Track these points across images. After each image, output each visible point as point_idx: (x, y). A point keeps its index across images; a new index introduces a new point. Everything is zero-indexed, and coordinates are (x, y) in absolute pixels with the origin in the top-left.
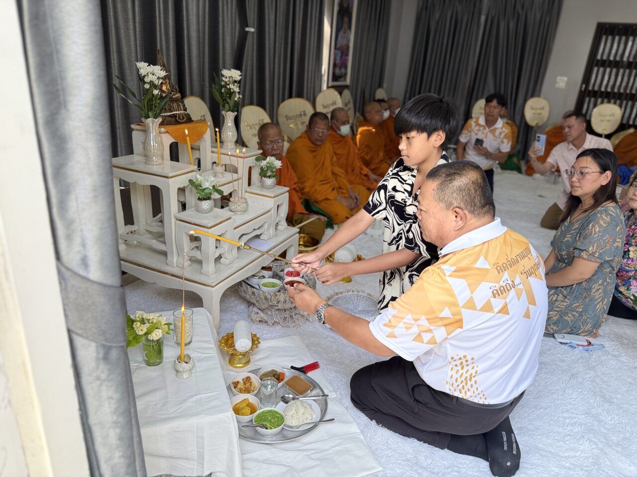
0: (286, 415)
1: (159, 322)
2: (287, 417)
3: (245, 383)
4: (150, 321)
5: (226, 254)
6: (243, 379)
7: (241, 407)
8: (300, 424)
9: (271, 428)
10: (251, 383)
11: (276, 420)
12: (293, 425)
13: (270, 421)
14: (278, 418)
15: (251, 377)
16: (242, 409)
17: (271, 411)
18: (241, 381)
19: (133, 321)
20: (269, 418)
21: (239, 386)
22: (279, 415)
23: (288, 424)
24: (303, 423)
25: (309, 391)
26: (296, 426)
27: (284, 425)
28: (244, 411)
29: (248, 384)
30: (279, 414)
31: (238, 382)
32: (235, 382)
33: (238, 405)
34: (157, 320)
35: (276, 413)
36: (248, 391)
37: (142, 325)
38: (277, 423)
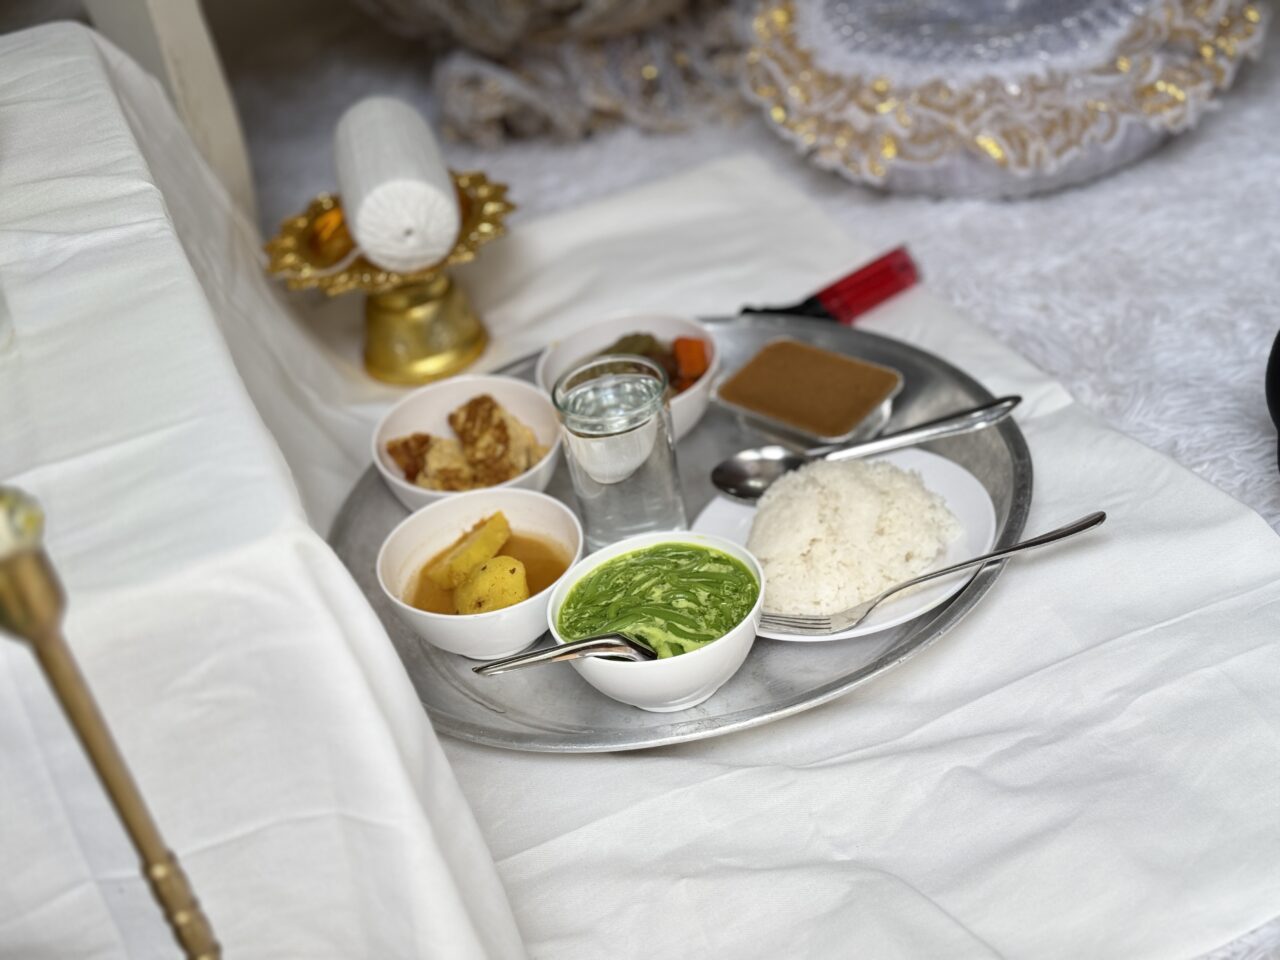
0: (765, 562)
2: (774, 569)
3: (465, 438)
6: (452, 419)
7: (462, 566)
8: (870, 594)
9: (678, 650)
10: (502, 427)
11: (703, 595)
12: (823, 611)
13: (666, 611)
14: (713, 582)
15: (499, 397)
16: (468, 579)
17: (658, 553)
18: (441, 432)
20: (657, 594)
21: (434, 462)
22: (715, 568)
23: (788, 610)
24: (892, 585)
25: (886, 408)
26: (845, 614)
27: (765, 619)
28: (483, 585)
29: (486, 440)
30: (718, 560)
31: (423, 442)
32: (406, 444)
33: (446, 561)
35: (698, 555)
36: (491, 472)
38: (712, 615)
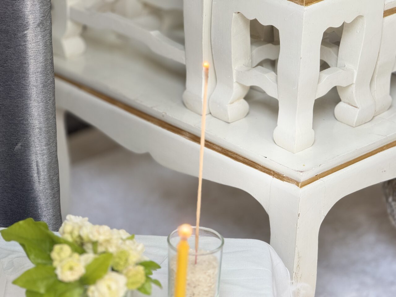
1: (123, 254)
4: (100, 249)
5: (353, 89)
19: (54, 242)
34: (118, 247)
37: (76, 256)
